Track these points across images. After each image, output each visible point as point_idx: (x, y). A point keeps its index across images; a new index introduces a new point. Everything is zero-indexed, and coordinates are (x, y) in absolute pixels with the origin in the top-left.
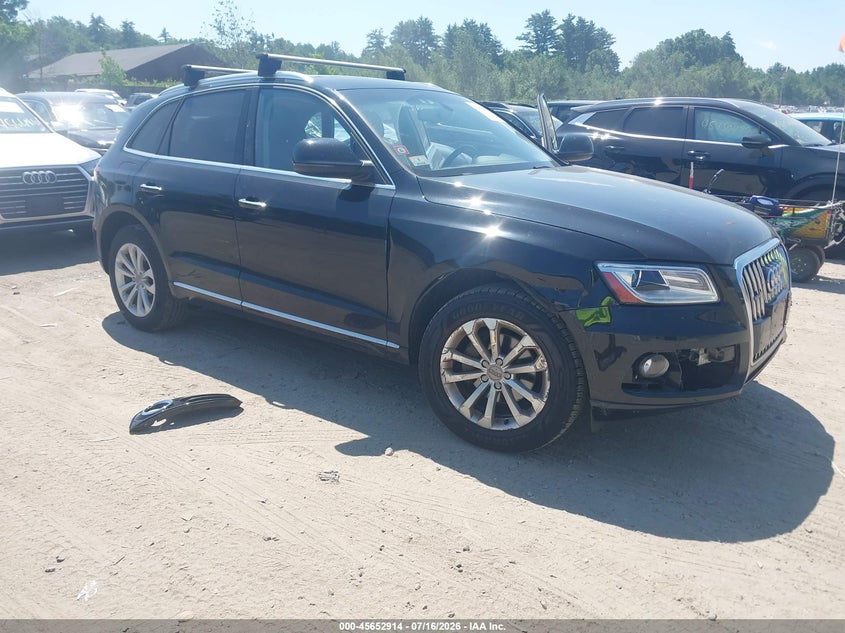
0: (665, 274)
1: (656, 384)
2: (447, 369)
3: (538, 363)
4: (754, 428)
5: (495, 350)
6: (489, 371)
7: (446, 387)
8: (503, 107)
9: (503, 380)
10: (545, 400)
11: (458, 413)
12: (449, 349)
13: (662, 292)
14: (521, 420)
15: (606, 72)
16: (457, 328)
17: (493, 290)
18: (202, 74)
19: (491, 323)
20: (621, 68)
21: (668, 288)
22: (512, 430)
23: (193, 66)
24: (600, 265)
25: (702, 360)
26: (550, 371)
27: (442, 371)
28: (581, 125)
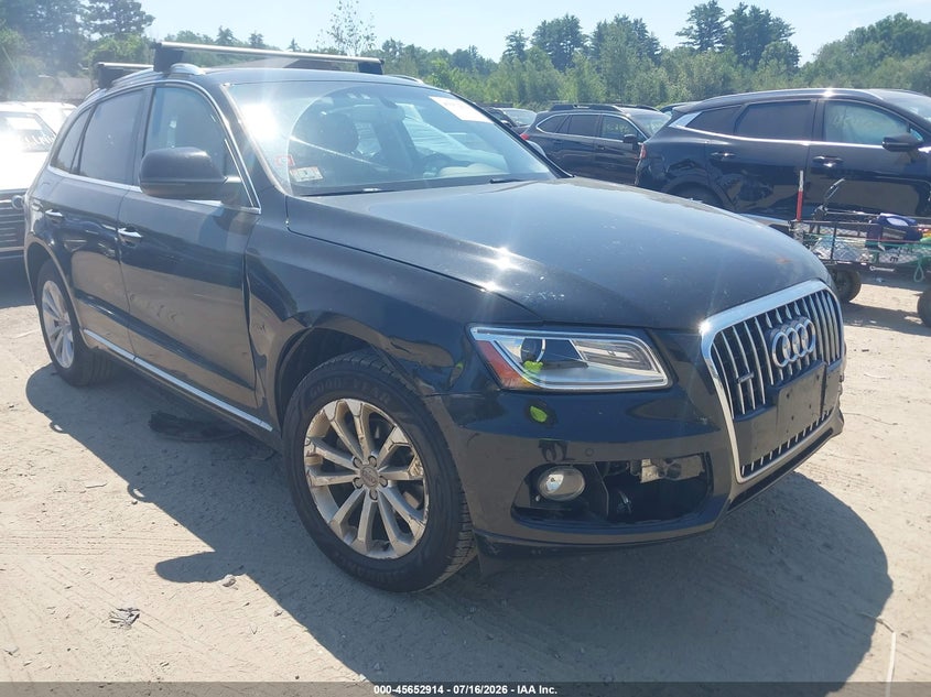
0: (581, 344)
1: (569, 511)
2: (314, 467)
3: (413, 467)
4: (782, 563)
5: (365, 443)
6: (363, 472)
7: (313, 491)
8: (615, 110)
9: (379, 488)
10: (425, 522)
11: (327, 528)
12: (312, 439)
13: (578, 370)
14: (400, 547)
15: (784, 68)
16: (317, 411)
17: (355, 360)
18: (121, 73)
19: (355, 406)
20: (801, 63)
21: (585, 365)
22: (390, 560)
23: (106, 64)
24: (474, 330)
25: (648, 474)
26: (427, 480)
27: (307, 469)
28: (684, 128)
